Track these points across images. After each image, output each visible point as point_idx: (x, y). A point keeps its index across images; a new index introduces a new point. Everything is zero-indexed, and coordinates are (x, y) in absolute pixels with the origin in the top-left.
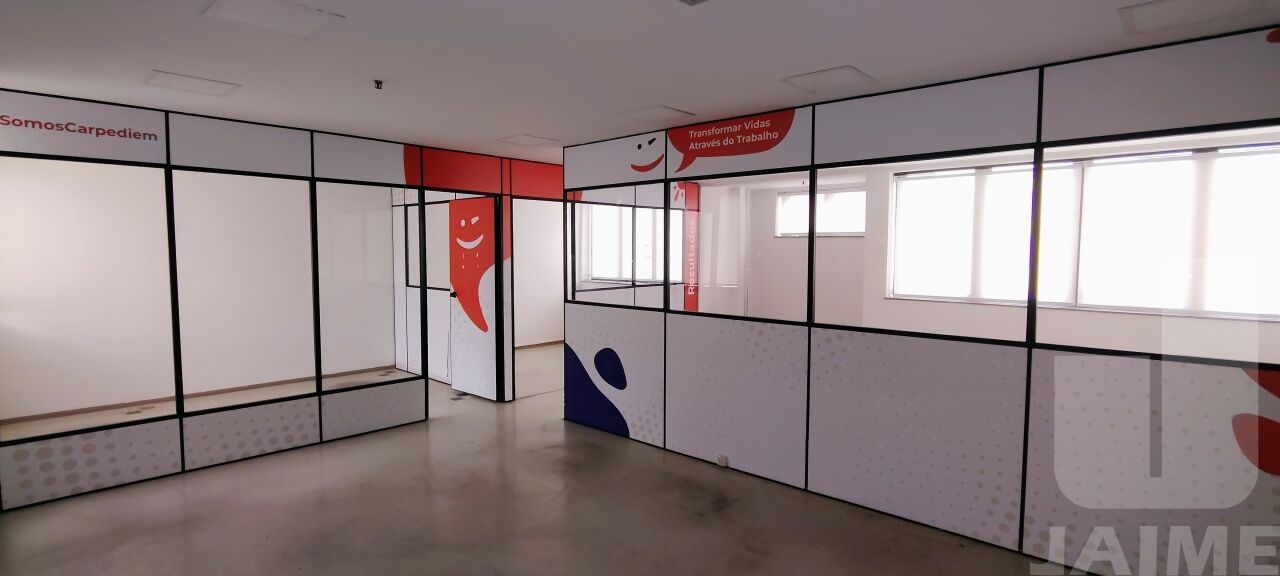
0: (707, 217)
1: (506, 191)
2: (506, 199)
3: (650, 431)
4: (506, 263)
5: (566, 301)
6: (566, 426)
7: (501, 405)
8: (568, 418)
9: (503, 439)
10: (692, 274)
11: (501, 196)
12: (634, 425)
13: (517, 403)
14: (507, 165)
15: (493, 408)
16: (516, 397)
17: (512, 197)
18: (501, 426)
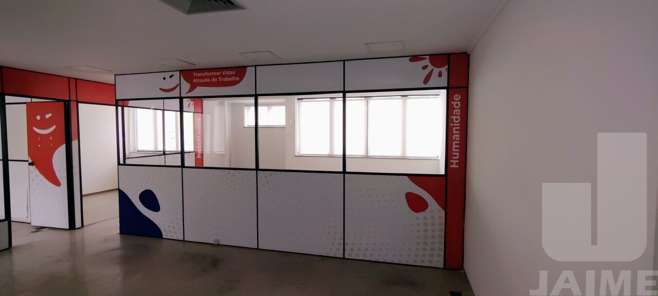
0: (207, 116)
1: (73, 98)
2: (73, 104)
3: (175, 233)
4: (75, 144)
5: (119, 164)
6: (121, 238)
7: (73, 231)
8: (122, 232)
9: (74, 251)
10: (199, 147)
11: (69, 101)
12: (165, 230)
13: (85, 229)
14: (74, 83)
15: (67, 234)
16: (85, 225)
17: (78, 102)
18: (73, 244)
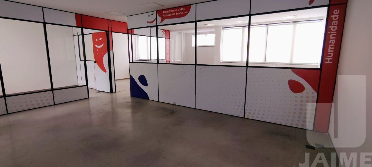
0: (172, 40)
1: (110, 30)
2: (110, 33)
3: (155, 97)
4: (111, 52)
5: (130, 62)
6: (131, 98)
7: (111, 93)
8: (131, 96)
9: (112, 102)
10: (168, 57)
11: (108, 31)
12: (150, 96)
13: (117, 93)
14: (110, 22)
15: (109, 95)
16: (116, 91)
17: (112, 32)
18: (112, 99)
